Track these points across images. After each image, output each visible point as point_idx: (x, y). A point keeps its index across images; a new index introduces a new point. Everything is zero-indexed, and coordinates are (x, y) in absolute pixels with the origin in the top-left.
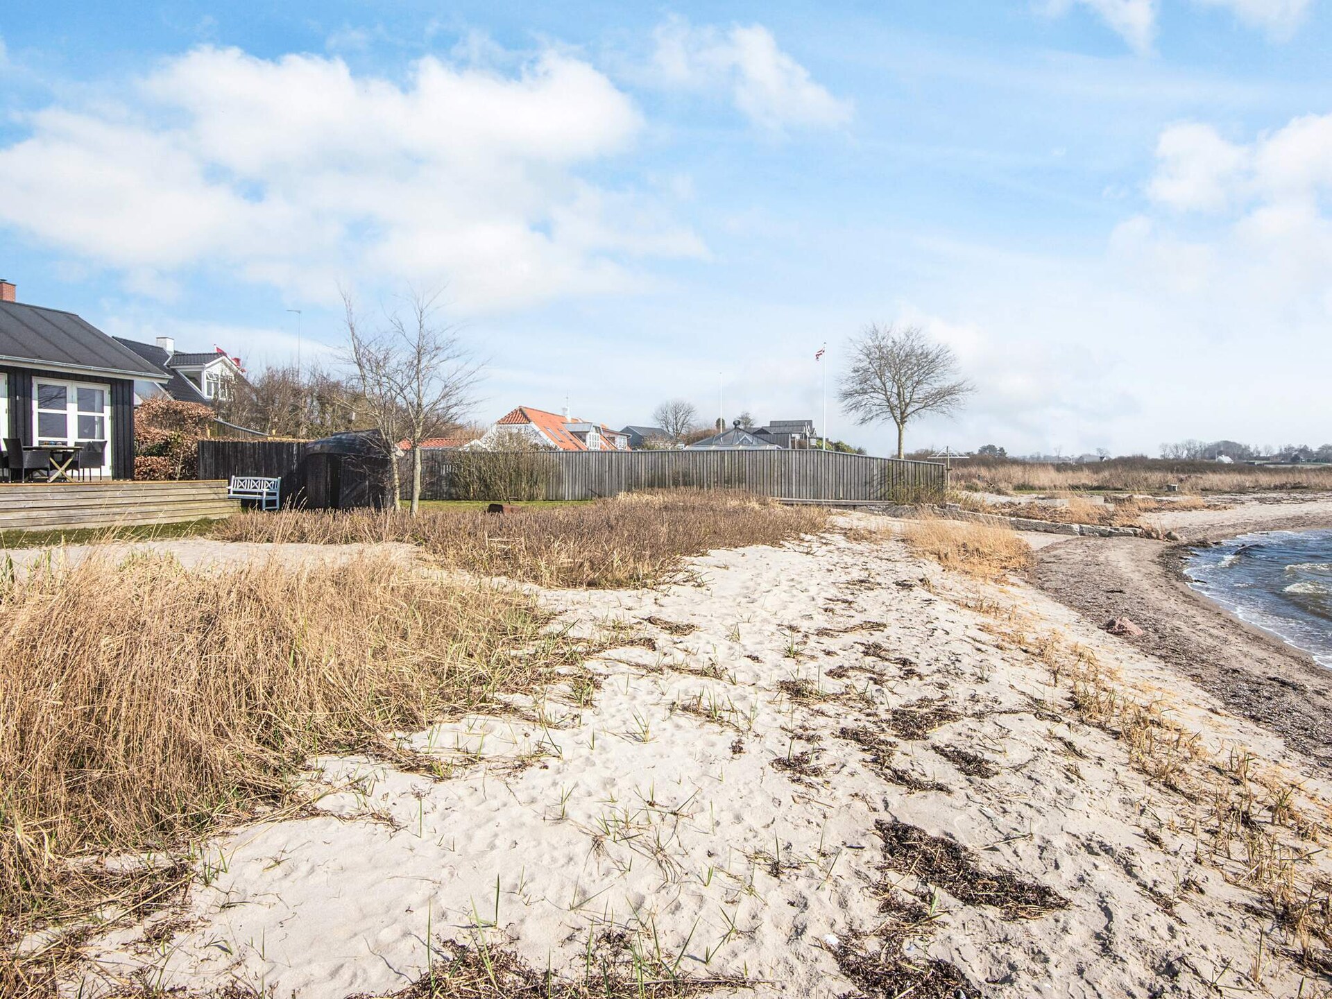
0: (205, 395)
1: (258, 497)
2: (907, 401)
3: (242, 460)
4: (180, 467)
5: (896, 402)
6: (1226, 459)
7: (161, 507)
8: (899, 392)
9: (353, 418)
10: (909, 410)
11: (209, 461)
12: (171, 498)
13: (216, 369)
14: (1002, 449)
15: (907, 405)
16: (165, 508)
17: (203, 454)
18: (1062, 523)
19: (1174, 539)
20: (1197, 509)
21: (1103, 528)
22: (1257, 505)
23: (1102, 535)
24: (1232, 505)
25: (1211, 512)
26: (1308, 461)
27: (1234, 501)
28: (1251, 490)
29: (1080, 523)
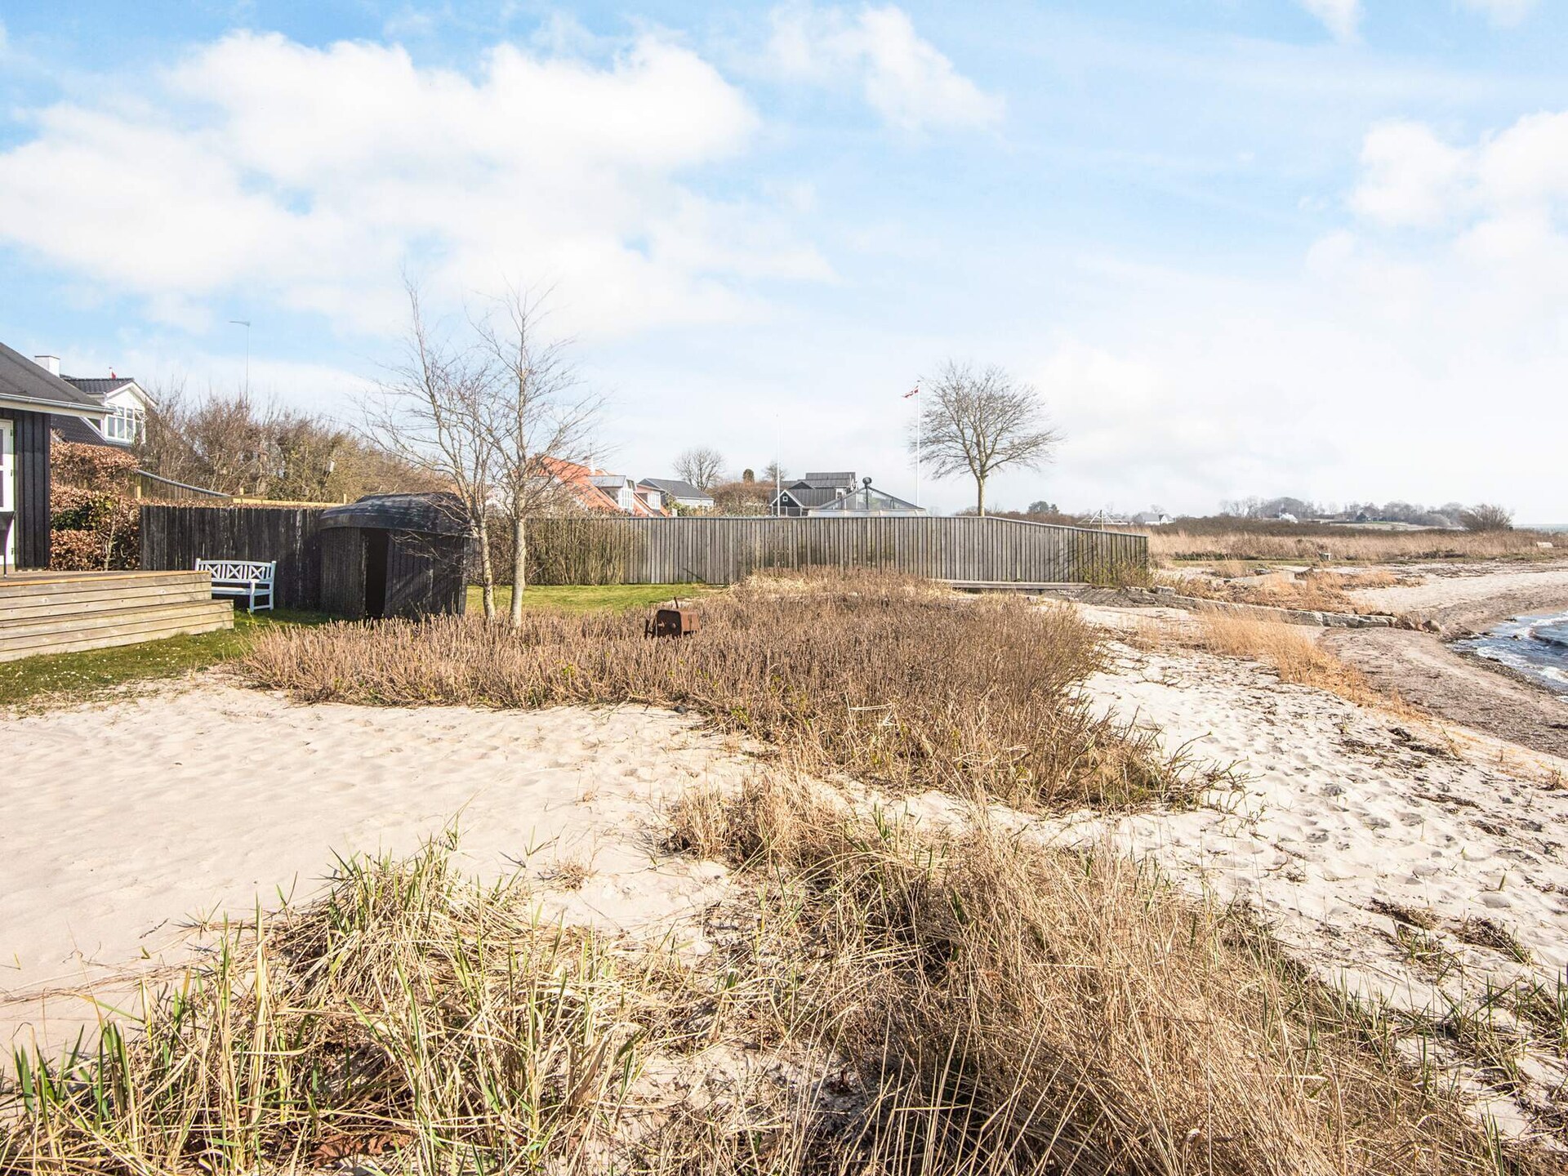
0: (106, 436)
1: (242, 591)
2: (989, 451)
3: (212, 535)
4: (111, 544)
5: (974, 452)
6: (1292, 518)
7: (115, 620)
8: (979, 441)
9: (331, 470)
10: (991, 462)
11: (158, 536)
12: (127, 603)
13: (122, 400)
14: (1054, 506)
15: (988, 457)
16: (121, 620)
17: (149, 525)
18: (1300, 611)
19: (1436, 629)
20: (1388, 585)
21: (1351, 616)
22: (1439, 579)
23: (1350, 625)
24: (1421, 580)
25: (1406, 589)
26: (1375, 519)
27: (1408, 574)
28: (1402, 559)
29: (1321, 610)
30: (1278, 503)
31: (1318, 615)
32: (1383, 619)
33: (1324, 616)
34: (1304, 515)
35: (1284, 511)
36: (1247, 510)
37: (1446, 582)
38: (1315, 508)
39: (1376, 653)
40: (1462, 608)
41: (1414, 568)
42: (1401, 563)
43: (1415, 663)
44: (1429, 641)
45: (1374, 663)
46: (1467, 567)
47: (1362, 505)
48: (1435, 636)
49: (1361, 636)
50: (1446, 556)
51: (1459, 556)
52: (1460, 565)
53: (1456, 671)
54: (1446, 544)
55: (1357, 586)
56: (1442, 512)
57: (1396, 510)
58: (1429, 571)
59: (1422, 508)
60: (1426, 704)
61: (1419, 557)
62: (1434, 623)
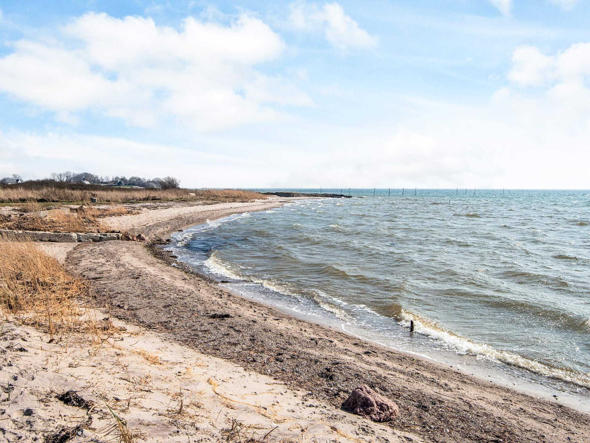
6: (87, 183)
18: (63, 233)
19: (143, 239)
20: (123, 214)
21: (95, 234)
22: (149, 211)
23: (95, 240)
24: (139, 211)
25: (132, 216)
26: (125, 184)
27: (134, 208)
28: (133, 201)
29: (76, 231)
30: (82, 175)
31: (74, 235)
32: (114, 235)
33: (78, 235)
34: (94, 181)
35: (84, 179)
36: (66, 178)
37: (152, 212)
38: (99, 178)
39: (103, 260)
40: (157, 225)
41: (137, 205)
42: (132, 203)
43: (127, 265)
44: (139, 247)
45: (100, 269)
46: (161, 204)
47: (120, 178)
48: (143, 243)
49: (99, 248)
50: (153, 200)
51: (158, 199)
52: (158, 204)
53: (150, 270)
54: (153, 194)
55: (107, 215)
56: (153, 182)
57: (135, 180)
58: (144, 207)
59: (145, 180)
60: (126, 307)
61: (140, 200)
62: (143, 235)
